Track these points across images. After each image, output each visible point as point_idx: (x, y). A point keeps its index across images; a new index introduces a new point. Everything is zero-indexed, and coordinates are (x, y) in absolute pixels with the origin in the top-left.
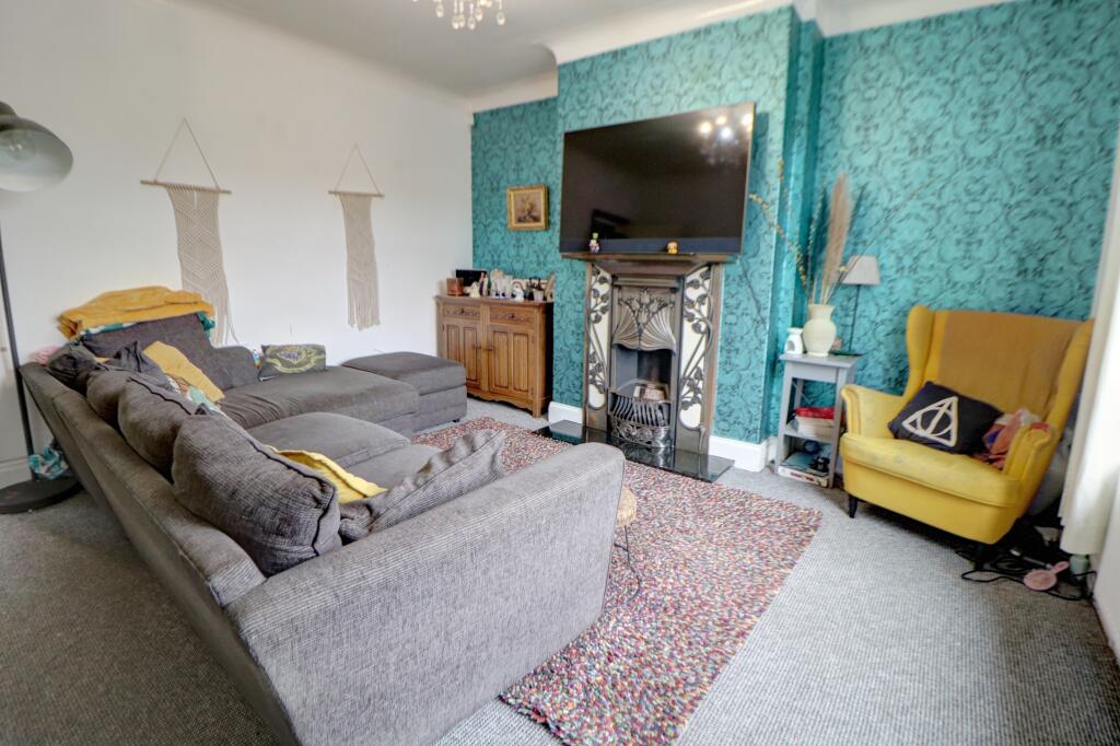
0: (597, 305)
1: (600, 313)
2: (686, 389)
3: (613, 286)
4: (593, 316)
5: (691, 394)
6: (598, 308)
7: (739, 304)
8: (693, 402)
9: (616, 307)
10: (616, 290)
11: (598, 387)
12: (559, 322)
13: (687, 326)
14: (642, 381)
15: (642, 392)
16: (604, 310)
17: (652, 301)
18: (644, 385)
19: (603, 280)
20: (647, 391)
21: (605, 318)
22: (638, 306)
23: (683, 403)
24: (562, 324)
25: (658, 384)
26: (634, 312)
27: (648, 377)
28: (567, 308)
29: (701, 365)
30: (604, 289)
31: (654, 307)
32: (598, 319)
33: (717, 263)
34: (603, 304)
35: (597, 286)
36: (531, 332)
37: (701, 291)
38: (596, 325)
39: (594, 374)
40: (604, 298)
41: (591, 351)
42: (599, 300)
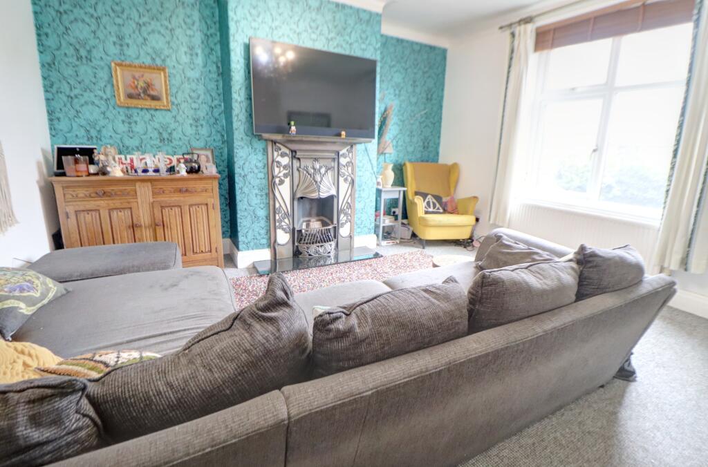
0: (280, 172)
1: (283, 178)
2: (342, 216)
3: (293, 157)
4: (277, 180)
5: (345, 218)
6: (281, 174)
7: (363, 165)
8: (346, 222)
9: (296, 174)
10: (295, 161)
11: (284, 229)
12: (241, 189)
13: (341, 179)
14: (307, 219)
15: (308, 225)
16: (286, 176)
17: (321, 167)
18: (309, 221)
19: (283, 155)
20: (311, 224)
21: (287, 181)
22: (312, 171)
23: (342, 224)
24: (246, 190)
25: (318, 218)
26: (311, 175)
27: (310, 215)
28: (249, 177)
29: (349, 201)
30: (285, 161)
31: (323, 171)
32: (282, 182)
33: (355, 144)
34: (285, 172)
35: (279, 159)
36: (210, 201)
37: (348, 159)
38: (280, 187)
39: (280, 221)
40: (285, 167)
41: (277, 205)
42: (282, 169)
